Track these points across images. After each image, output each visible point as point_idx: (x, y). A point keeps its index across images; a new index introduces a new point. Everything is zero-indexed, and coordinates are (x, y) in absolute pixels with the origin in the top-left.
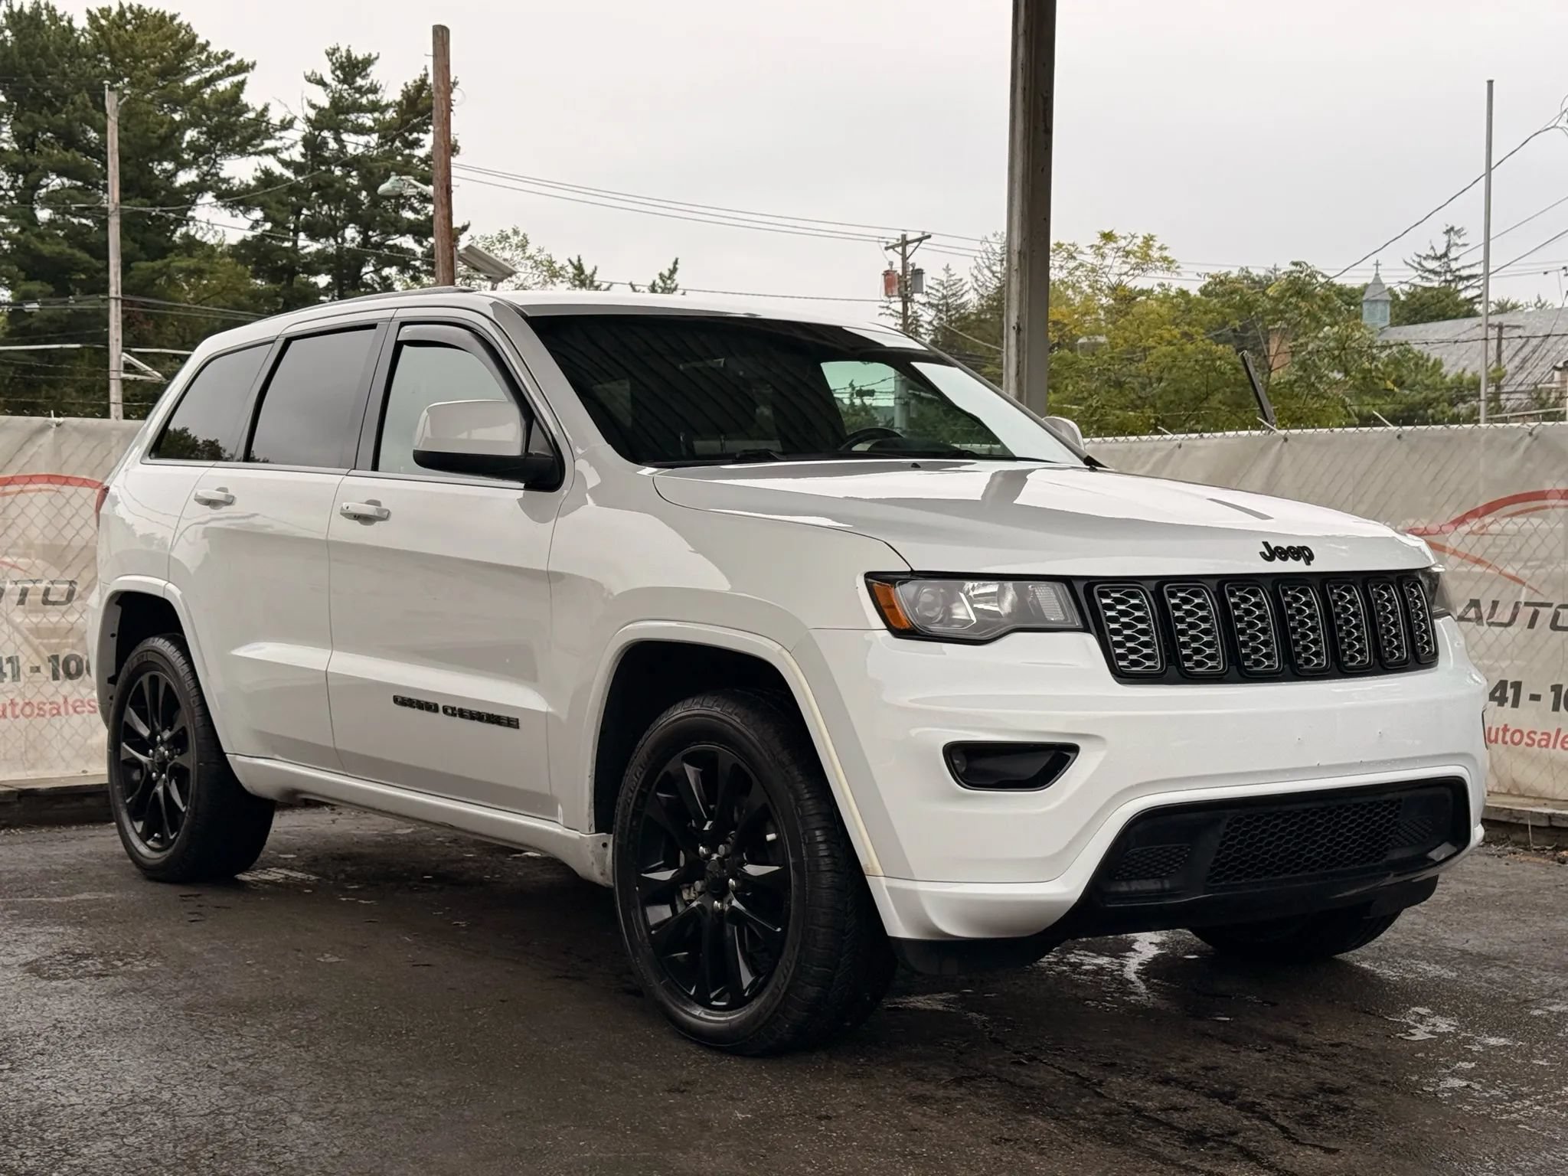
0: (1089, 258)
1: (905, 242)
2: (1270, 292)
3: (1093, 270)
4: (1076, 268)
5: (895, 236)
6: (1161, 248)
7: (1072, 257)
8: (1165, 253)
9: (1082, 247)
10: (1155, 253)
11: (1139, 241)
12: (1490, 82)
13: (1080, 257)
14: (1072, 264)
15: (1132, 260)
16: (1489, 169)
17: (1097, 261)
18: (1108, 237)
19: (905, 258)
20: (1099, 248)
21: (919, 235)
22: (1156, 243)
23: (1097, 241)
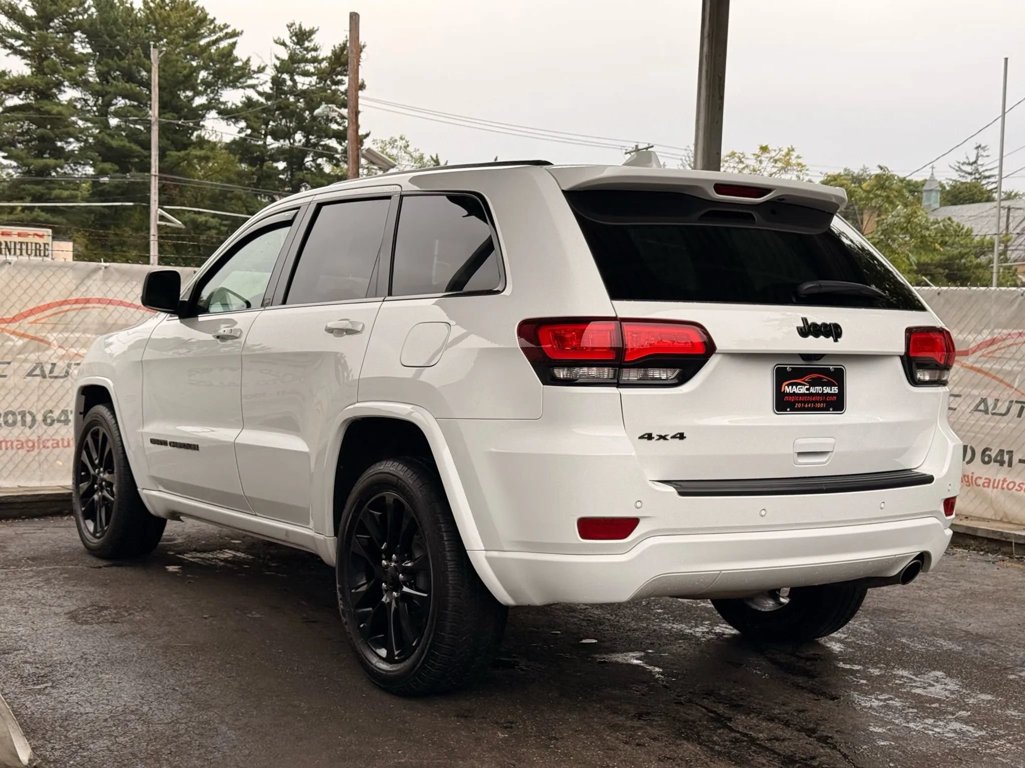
0: (752, 162)
1: (637, 150)
2: (864, 185)
3: (754, 170)
4: (744, 168)
5: (631, 146)
6: (798, 157)
7: (741, 162)
8: (800, 161)
9: (748, 155)
10: (793, 161)
11: (785, 151)
12: (1006, 59)
13: (747, 162)
14: (741, 166)
15: (779, 165)
16: (1004, 113)
17: (757, 165)
18: (764, 149)
20: (759, 156)
21: (646, 146)
22: (795, 154)
23: (758, 151)
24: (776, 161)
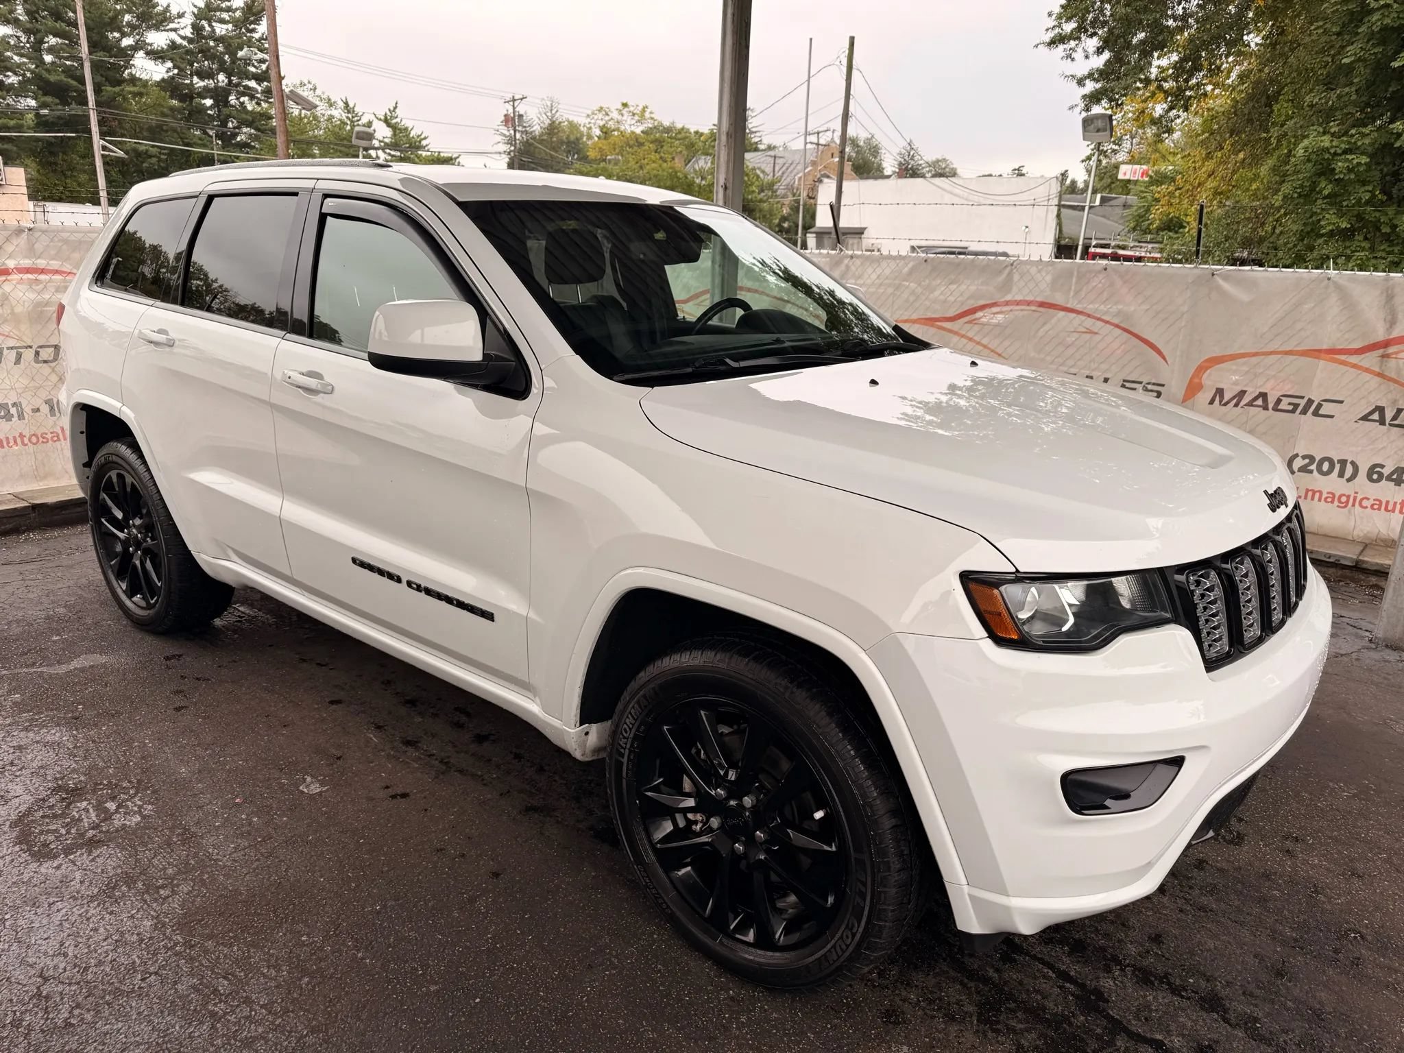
0: (615, 115)
1: (514, 100)
2: (702, 138)
3: (618, 122)
4: (610, 121)
5: (509, 97)
6: (651, 113)
7: (607, 115)
8: (652, 116)
9: (613, 110)
10: (647, 115)
11: (640, 108)
12: (811, 39)
13: (612, 116)
14: (607, 118)
15: (637, 118)
16: (809, 81)
17: (620, 118)
18: (625, 105)
19: (514, 108)
20: (620, 111)
21: (521, 97)
22: (648, 111)
23: (620, 107)
24: (634, 115)
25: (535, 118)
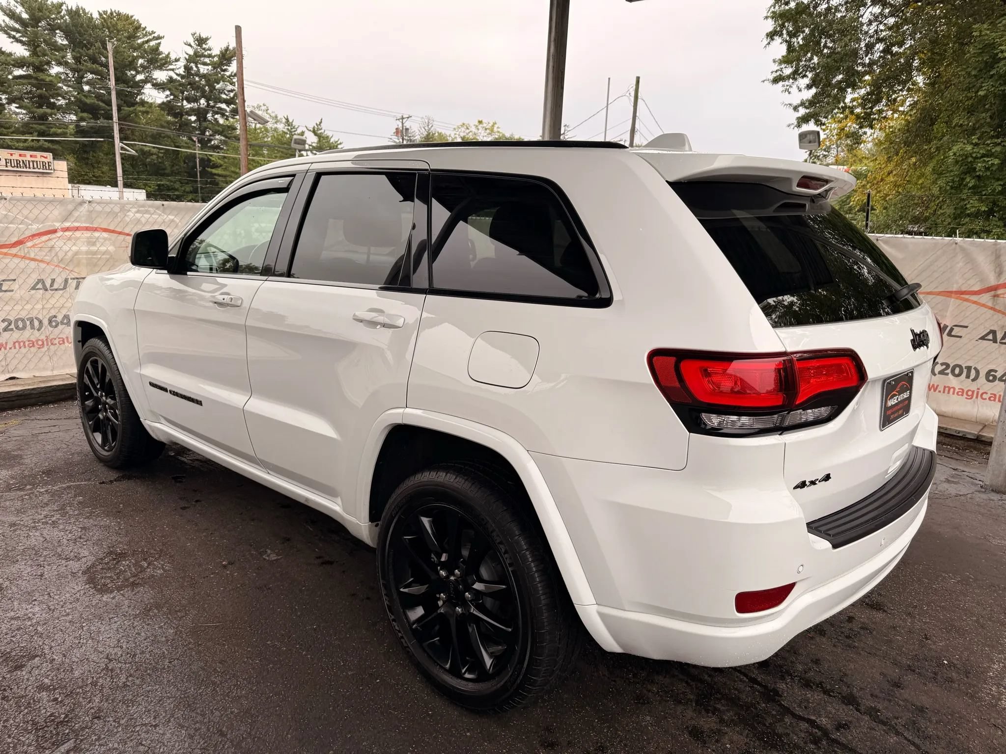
0: (473, 129)
1: (403, 118)
3: (475, 134)
4: (469, 133)
5: (399, 116)
6: (498, 128)
7: (468, 128)
8: (499, 130)
9: (472, 125)
10: (495, 129)
11: (491, 124)
12: (609, 79)
13: (471, 129)
14: (467, 131)
15: (488, 131)
16: (608, 105)
17: (476, 131)
18: (480, 122)
19: (403, 124)
20: (477, 126)
21: (408, 116)
22: (496, 126)
23: (477, 123)
24: (486, 129)
25: (417, 131)
